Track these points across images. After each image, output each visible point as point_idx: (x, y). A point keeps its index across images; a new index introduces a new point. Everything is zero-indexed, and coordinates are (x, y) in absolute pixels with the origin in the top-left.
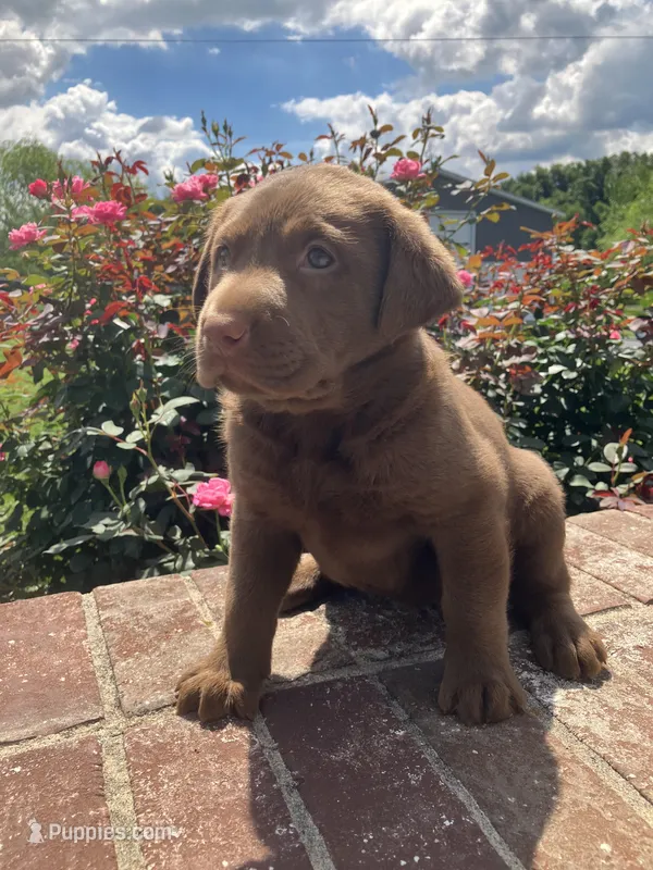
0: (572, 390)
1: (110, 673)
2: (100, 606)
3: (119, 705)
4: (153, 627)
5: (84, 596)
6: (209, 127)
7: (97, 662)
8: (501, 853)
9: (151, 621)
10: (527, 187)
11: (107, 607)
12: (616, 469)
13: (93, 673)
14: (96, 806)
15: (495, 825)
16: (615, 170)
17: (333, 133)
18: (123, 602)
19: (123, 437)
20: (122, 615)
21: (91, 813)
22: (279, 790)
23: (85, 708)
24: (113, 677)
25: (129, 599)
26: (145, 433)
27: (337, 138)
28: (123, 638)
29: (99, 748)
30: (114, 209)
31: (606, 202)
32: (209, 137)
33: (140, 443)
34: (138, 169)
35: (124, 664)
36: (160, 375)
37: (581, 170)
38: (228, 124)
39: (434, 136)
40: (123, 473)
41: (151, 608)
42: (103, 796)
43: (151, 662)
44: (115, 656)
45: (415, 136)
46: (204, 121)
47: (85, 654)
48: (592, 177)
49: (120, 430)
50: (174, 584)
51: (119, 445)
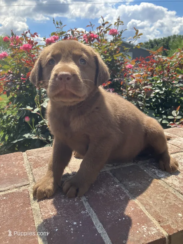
0: (162, 97)
1: (31, 172)
2: (28, 155)
3: (34, 180)
4: (43, 160)
5: (23, 153)
6: (55, 23)
7: (27, 170)
8: (149, 217)
9: (43, 159)
10: (147, 45)
11: (30, 155)
12: (176, 118)
13: (26, 172)
14: (28, 207)
16: (172, 40)
17: (91, 24)
18: (34, 154)
19: (33, 110)
20: (34, 157)
21: (27, 209)
22: (82, 202)
23: (24, 181)
24: (32, 173)
25: (36, 153)
26: (40, 109)
27: (93, 26)
28: (34, 163)
29: (28, 192)
30: (29, 46)
31: (169, 49)
32: (55, 25)
33: (38, 112)
34: (35, 36)
35: (35, 170)
36: (43, 94)
37: (162, 40)
38: (61, 21)
39: (120, 24)
40: (33, 120)
41: (43, 155)
42: (30, 204)
43: (43, 169)
44: (32, 168)
45: (115, 24)
46: (54, 21)
47: (24, 168)
48: (165, 42)
49: (32, 108)
50: (50, 149)
51: (32, 112)
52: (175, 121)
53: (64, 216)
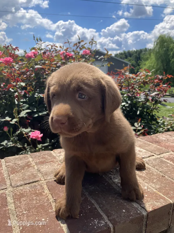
0: (128, 109)
1: (9, 178)
2: (6, 162)
3: (11, 185)
4: (20, 167)
5: (2, 160)
6: (35, 39)
7: (5, 175)
8: (101, 213)
9: (19, 165)
10: (121, 56)
11: (8, 162)
12: (137, 128)
13: (4, 178)
14: (5, 208)
15: (100, 207)
16: (143, 53)
17: (68, 42)
18: (12, 161)
19: (11, 120)
20: (12, 164)
21: (4, 209)
22: (50, 202)
23: (2, 186)
24: (9, 179)
25: (13, 160)
26: (17, 119)
27: (70, 43)
28: (12, 170)
29: (6, 195)
30: (10, 59)
31: (141, 60)
32: (36, 41)
33: (16, 122)
34: (16, 49)
35: (12, 175)
36: (22, 103)
37: (135, 52)
38: (41, 38)
39: (94, 43)
40: (12, 130)
41: (20, 162)
42: (7, 205)
43: (19, 175)
44: (10, 174)
45: (89, 43)
46: (34, 37)
47: (2, 174)
48: (137, 54)
49: (10, 119)
50: (26, 157)
51: (10, 123)
52: (137, 131)
53: (35, 214)
